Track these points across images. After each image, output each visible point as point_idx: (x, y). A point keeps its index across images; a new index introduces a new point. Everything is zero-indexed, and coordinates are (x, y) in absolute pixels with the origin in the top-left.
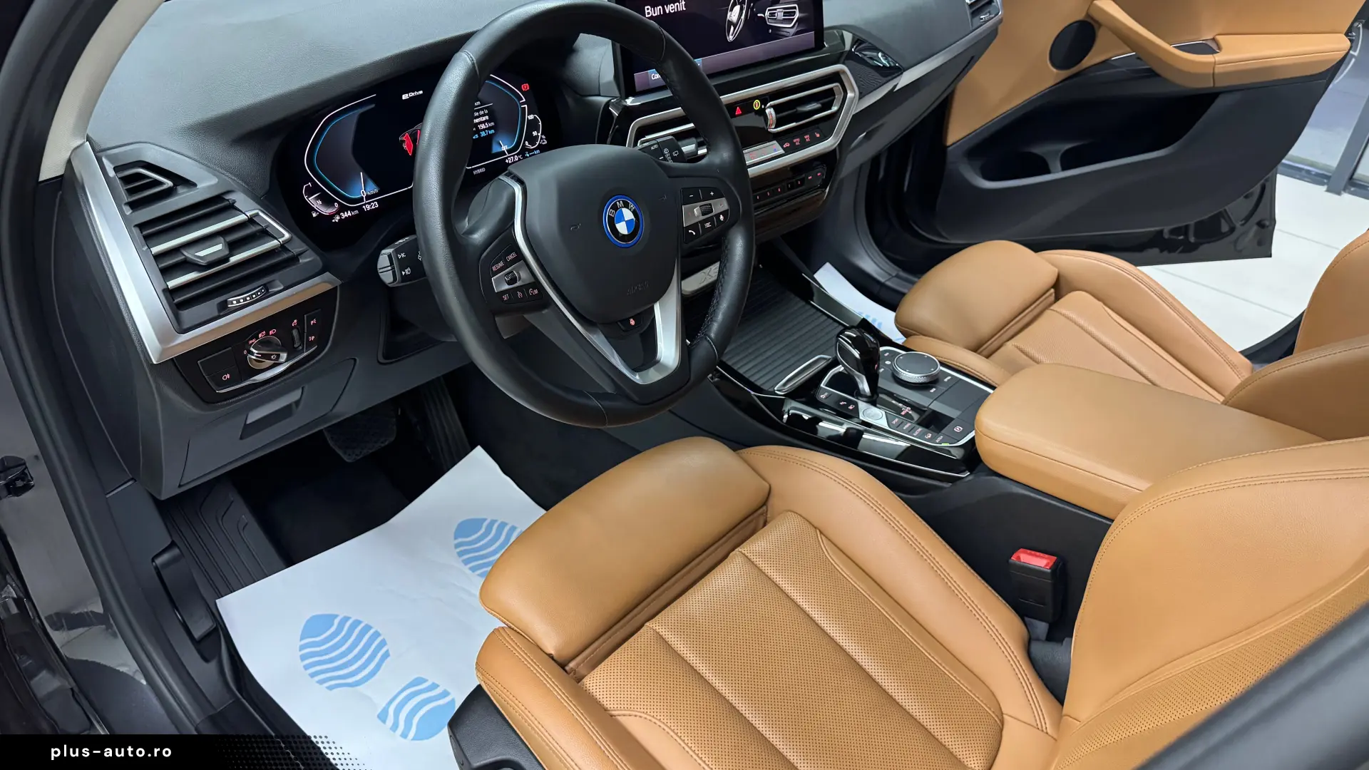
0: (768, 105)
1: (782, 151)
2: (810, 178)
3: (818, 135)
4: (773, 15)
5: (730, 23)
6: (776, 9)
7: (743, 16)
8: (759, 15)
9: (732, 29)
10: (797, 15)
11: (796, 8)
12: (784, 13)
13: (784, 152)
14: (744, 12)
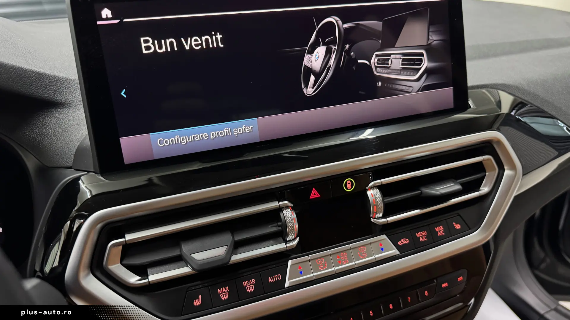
0: (370, 185)
1: (394, 251)
2: (445, 285)
3: (458, 227)
4: (384, 62)
5: (309, 71)
6: (389, 55)
7: (332, 62)
8: (359, 61)
9: (312, 78)
10: (426, 64)
11: (422, 55)
12: (403, 60)
13: (398, 253)
14: (334, 56)
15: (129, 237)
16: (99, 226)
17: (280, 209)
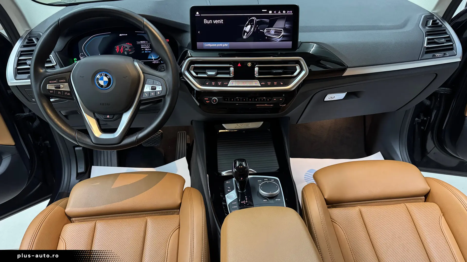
0: (257, 66)
2: (275, 99)
3: (282, 84)
4: (268, 32)
5: (245, 32)
6: (270, 30)
7: (252, 30)
8: (261, 30)
9: (246, 34)
10: (283, 33)
11: (282, 31)
12: (275, 31)
13: (260, 86)
14: (253, 28)
15: (195, 65)
16: (190, 61)
17: (230, 67)
